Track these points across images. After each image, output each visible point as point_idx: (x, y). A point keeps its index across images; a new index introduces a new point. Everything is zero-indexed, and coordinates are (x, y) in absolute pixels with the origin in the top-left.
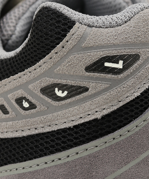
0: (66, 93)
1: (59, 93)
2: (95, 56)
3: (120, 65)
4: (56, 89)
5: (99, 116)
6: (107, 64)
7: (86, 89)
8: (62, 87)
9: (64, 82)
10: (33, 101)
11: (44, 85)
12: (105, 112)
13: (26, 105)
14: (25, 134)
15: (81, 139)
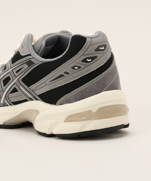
0: (91, 60)
1: (89, 60)
2: (97, 46)
3: (103, 48)
4: (87, 59)
5: (103, 64)
6: (100, 48)
7: (97, 57)
8: (89, 58)
9: (89, 56)
10: (79, 66)
11: (82, 59)
12: (104, 63)
13: (76, 68)
14: (79, 77)
15: (92, 78)
